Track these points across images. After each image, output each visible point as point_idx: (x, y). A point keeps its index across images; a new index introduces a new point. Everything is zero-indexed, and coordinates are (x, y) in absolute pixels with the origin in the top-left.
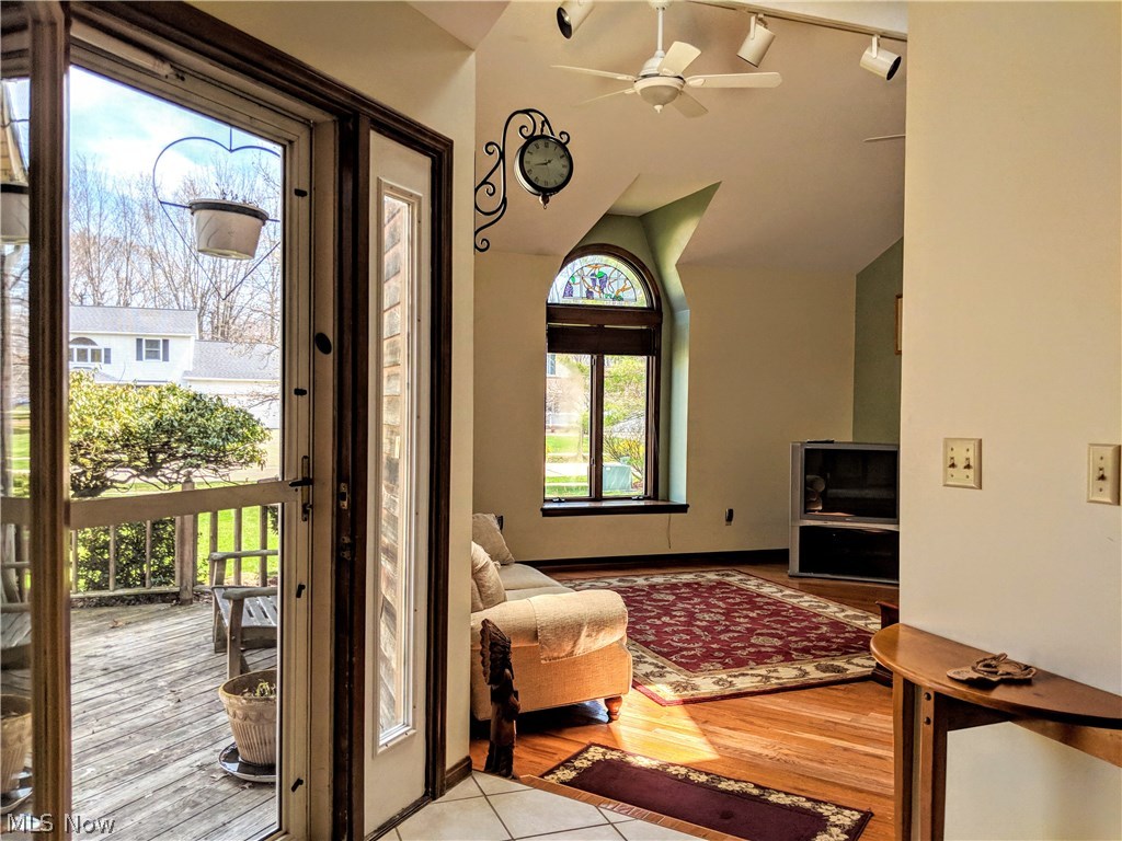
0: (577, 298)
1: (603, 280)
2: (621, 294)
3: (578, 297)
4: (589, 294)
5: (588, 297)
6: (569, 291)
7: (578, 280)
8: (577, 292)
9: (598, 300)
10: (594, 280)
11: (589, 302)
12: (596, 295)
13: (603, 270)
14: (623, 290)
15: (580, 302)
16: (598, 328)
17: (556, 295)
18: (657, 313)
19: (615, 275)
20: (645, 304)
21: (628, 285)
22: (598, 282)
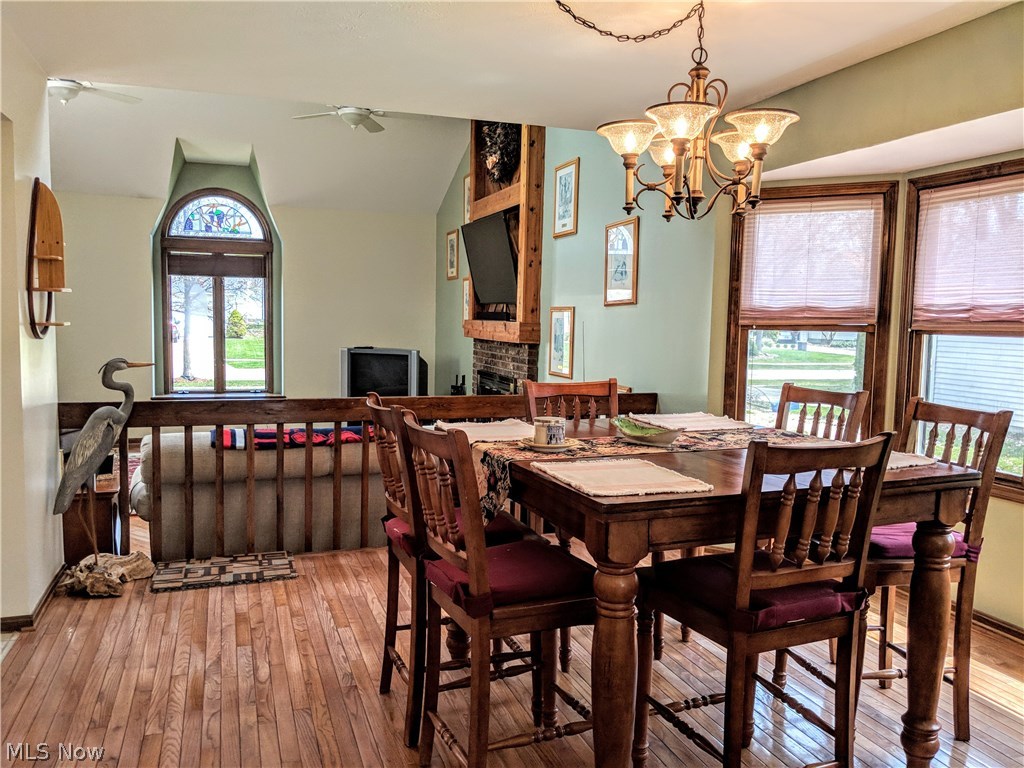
0: (197, 232)
1: (221, 217)
2: (237, 228)
3: (198, 230)
4: (208, 228)
5: (207, 231)
6: (189, 226)
7: (197, 216)
8: (196, 226)
9: (216, 232)
10: (212, 218)
11: (210, 235)
12: (214, 229)
13: (220, 208)
14: (239, 225)
15: (201, 234)
16: (218, 256)
17: (177, 230)
18: (268, 244)
19: (231, 212)
20: (261, 237)
21: (244, 221)
22: (216, 219)
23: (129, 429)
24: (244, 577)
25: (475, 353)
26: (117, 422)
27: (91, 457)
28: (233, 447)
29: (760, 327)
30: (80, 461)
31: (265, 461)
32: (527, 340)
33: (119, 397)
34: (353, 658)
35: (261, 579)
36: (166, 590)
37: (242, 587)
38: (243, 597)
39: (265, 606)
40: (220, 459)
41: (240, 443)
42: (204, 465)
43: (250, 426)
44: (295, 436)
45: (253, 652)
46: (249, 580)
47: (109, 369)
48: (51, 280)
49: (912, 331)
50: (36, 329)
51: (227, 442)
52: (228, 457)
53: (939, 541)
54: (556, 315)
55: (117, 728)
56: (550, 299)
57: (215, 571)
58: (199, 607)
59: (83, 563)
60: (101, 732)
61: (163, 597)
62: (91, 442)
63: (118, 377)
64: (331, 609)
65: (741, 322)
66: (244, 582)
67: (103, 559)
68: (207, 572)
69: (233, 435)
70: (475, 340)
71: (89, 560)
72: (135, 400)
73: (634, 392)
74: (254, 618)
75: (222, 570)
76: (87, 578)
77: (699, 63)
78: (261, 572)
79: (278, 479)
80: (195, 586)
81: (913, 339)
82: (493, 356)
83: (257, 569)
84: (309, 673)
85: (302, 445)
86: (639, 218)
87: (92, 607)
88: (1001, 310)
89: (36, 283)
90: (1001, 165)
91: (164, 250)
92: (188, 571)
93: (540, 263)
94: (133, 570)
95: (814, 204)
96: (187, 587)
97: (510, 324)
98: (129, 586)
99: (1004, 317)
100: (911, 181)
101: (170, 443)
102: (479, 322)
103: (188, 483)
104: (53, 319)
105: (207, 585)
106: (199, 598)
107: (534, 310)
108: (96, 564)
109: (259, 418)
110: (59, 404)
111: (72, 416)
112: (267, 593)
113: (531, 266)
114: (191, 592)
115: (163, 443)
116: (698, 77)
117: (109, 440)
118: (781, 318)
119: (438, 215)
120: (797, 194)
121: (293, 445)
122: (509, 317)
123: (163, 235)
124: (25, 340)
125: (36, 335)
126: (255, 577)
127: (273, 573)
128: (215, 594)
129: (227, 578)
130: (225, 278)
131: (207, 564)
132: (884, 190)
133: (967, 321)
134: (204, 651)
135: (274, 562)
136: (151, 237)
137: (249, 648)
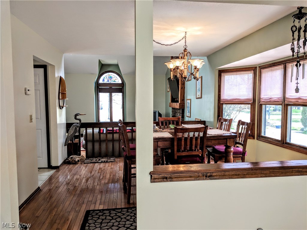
1: (111, 78)
3: (106, 81)
4: (108, 81)
6: (103, 80)
7: (105, 78)
9: (110, 82)
10: (109, 78)
12: (110, 81)
13: (111, 76)
14: (116, 80)
16: (111, 88)
17: (101, 81)
18: (123, 84)
19: (114, 77)
20: (121, 82)
21: (117, 79)
22: (110, 78)
23: (81, 129)
24: (103, 161)
25: (172, 111)
26: (78, 127)
27: (72, 134)
28: (103, 133)
29: (225, 104)
30: (70, 135)
31: (110, 136)
32: (181, 108)
33: (78, 121)
34: (120, 176)
35: (107, 162)
36: (86, 163)
37: (102, 163)
38: (102, 165)
39: (106, 167)
40: (100, 136)
41: (105, 132)
42: (97, 137)
43: (106, 128)
44: (117, 131)
45: (101, 174)
46: (104, 162)
47: (76, 115)
48: (64, 97)
49: (260, 104)
50: (61, 107)
51: (102, 132)
52: (102, 135)
53: (229, 150)
54: (188, 101)
55: (71, 184)
56: (187, 97)
57: (98, 160)
58: (92, 166)
59: (70, 157)
60: (68, 185)
61: (86, 165)
62: (72, 131)
63: (78, 117)
64: (120, 168)
65: (221, 103)
66: (103, 162)
67: (74, 156)
68: (96, 160)
69: (103, 130)
70: (172, 108)
71: (72, 156)
72: (82, 122)
73: (202, 120)
74: (103, 169)
75: (99, 160)
76: (71, 160)
77: (185, 49)
78: (107, 161)
79: (113, 140)
80: (93, 163)
81: (260, 106)
82: (175, 112)
83: (107, 160)
84: (110, 178)
85: (118, 133)
86: (202, 77)
87: (71, 166)
88: (275, 99)
89: (61, 98)
90: (275, 63)
91: (98, 87)
92: (92, 160)
93: (185, 88)
94: (81, 159)
95: (237, 73)
96: (91, 163)
97: (177, 103)
98: (80, 162)
99: (276, 101)
100: (259, 67)
101: (90, 132)
102: (172, 103)
103: (93, 141)
104: (65, 105)
105: (95, 163)
106: (93, 165)
107: (183, 100)
108: (73, 157)
109: (108, 126)
110: (66, 123)
111: (69, 126)
112: (107, 165)
113: (182, 88)
114: (92, 164)
115: (88, 132)
116: (185, 51)
117: (76, 131)
118: (230, 102)
119: (166, 75)
120: (233, 70)
121: (116, 133)
122: (178, 102)
123: (97, 83)
124: (58, 109)
125: (61, 109)
126: (106, 161)
127: (110, 161)
128: (96, 164)
129: (100, 161)
130: (113, 93)
131: (97, 159)
132: (254, 69)
133: (270, 101)
134: (91, 174)
135: (111, 159)
136: (94, 84)
137: (100, 174)
